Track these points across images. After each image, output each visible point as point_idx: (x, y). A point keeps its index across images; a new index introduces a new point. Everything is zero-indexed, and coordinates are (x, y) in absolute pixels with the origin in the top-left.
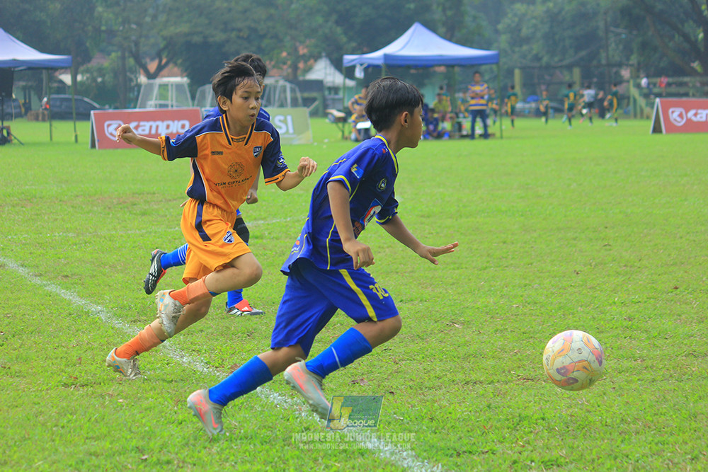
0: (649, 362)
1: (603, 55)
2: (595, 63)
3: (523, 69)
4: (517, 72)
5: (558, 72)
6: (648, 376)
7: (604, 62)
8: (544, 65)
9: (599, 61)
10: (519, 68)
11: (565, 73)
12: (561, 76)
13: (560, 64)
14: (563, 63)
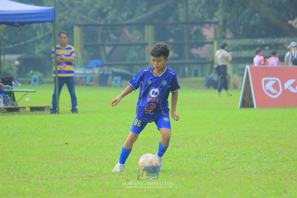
1: (181, 11)
2: (171, 20)
3: (84, 27)
4: (76, 30)
5: (126, 31)
7: (182, 19)
8: (109, 22)
9: (177, 18)
10: (79, 25)
11: (136, 32)
12: (130, 35)
13: (128, 21)
14: (133, 20)
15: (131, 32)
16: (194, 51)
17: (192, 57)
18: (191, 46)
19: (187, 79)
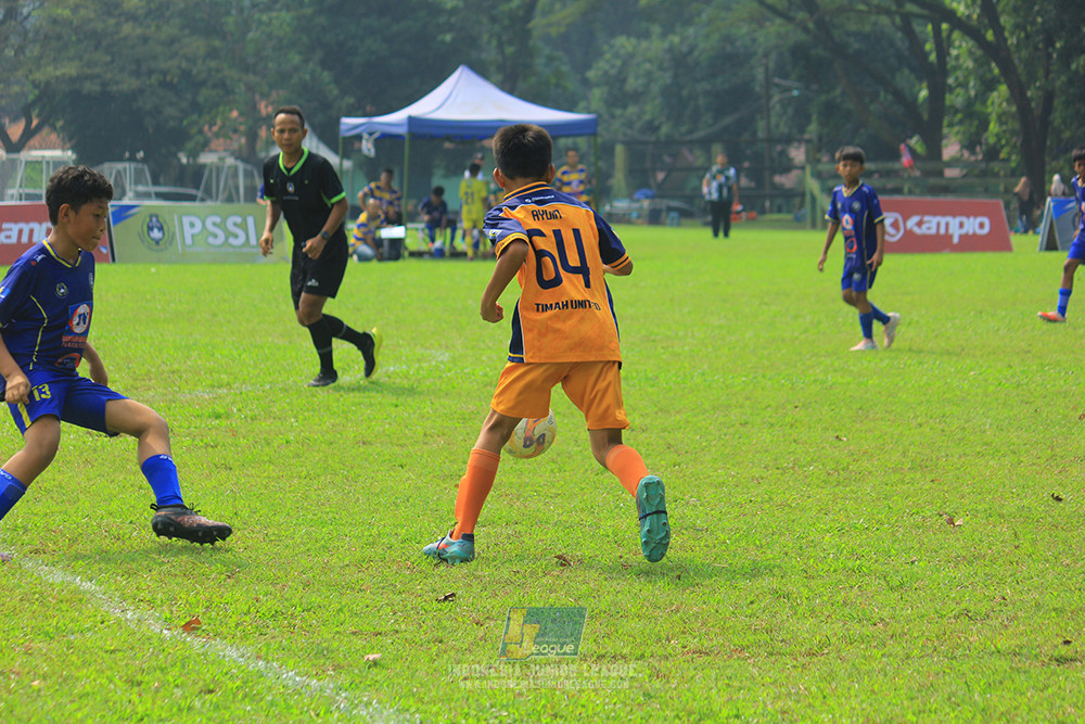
0: (896, 628)
1: (761, 125)
2: (746, 136)
3: (628, 144)
4: (619, 150)
5: (685, 151)
6: (896, 648)
7: (761, 134)
8: (663, 138)
9: (755, 133)
10: (623, 143)
11: (698, 152)
12: (690, 158)
13: (689, 138)
14: (695, 136)
15: (691, 151)
16: (778, 179)
17: (774, 186)
18: (774, 171)
19: (769, 217)
